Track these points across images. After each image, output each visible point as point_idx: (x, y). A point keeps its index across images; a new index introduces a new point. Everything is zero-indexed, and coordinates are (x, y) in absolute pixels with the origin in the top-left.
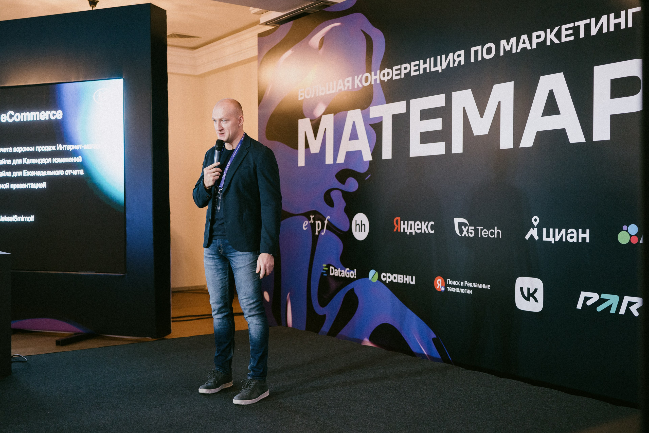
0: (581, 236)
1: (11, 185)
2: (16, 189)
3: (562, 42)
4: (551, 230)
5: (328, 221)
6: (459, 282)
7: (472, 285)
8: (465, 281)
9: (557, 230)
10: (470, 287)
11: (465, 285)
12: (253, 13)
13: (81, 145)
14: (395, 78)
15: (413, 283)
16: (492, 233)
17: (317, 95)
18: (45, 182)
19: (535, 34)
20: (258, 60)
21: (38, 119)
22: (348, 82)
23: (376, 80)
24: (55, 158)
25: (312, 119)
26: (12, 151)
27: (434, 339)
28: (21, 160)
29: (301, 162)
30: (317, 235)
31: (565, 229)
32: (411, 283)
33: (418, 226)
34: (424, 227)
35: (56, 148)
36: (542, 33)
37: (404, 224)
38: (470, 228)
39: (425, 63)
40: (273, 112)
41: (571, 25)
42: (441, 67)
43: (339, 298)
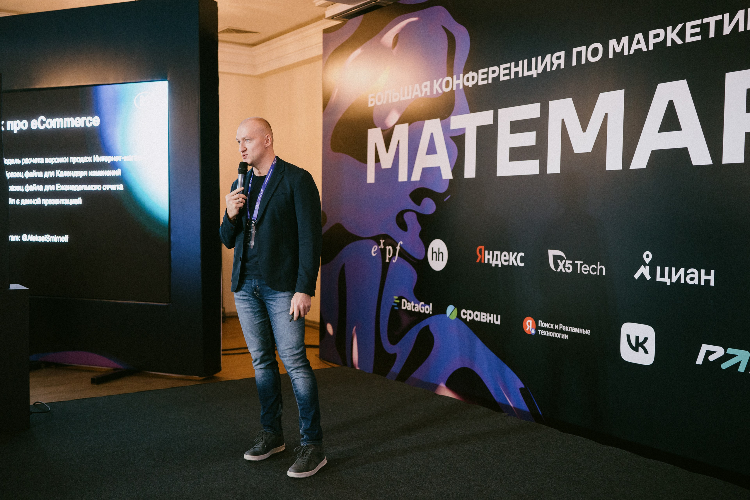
0: (704, 277)
1: (43, 200)
2: (48, 205)
3: (686, 42)
4: (667, 269)
5: (400, 246)
6: (553, 325)
7: (569, 330)
8: (560, 324)
9: (674, 269)
10: (565, 331)
11: (560, 329)
12: (318, 5)
13: (120, 157)
14: (481, 83)
15: (499, 323)
16: (594, 270)
17: (390, 102)
18: (81, 198)
19: (652, 33)
20: (323, 59)
21: (73, 126)
22: (426, 86)
23: (458, 85)
24: (92, 171)
25: (383, 129)
26: (43, 162)
27: (521, 389)
28: (53, 172)
29: (371, 178)
30: (387, 262)
31: (684, 269)
32: (496, 323)
33: (505, 257)
34: (512, 259)
35: (92, 159)
36: (661, 31)
37: (489, 254)
38: (568, 262)
39: (517, 66)
40: (340, 120)
41: (699, 22)
42: (536, 71)
43: (412, 335)
